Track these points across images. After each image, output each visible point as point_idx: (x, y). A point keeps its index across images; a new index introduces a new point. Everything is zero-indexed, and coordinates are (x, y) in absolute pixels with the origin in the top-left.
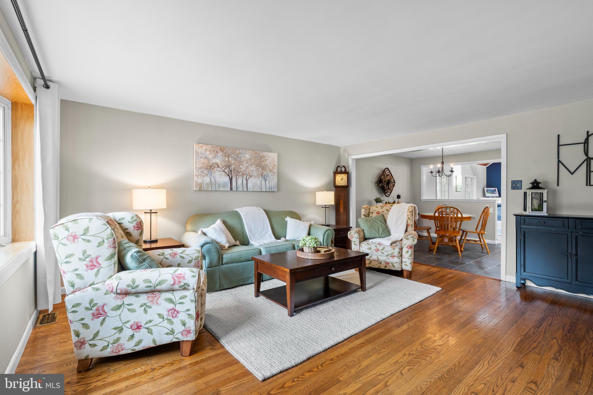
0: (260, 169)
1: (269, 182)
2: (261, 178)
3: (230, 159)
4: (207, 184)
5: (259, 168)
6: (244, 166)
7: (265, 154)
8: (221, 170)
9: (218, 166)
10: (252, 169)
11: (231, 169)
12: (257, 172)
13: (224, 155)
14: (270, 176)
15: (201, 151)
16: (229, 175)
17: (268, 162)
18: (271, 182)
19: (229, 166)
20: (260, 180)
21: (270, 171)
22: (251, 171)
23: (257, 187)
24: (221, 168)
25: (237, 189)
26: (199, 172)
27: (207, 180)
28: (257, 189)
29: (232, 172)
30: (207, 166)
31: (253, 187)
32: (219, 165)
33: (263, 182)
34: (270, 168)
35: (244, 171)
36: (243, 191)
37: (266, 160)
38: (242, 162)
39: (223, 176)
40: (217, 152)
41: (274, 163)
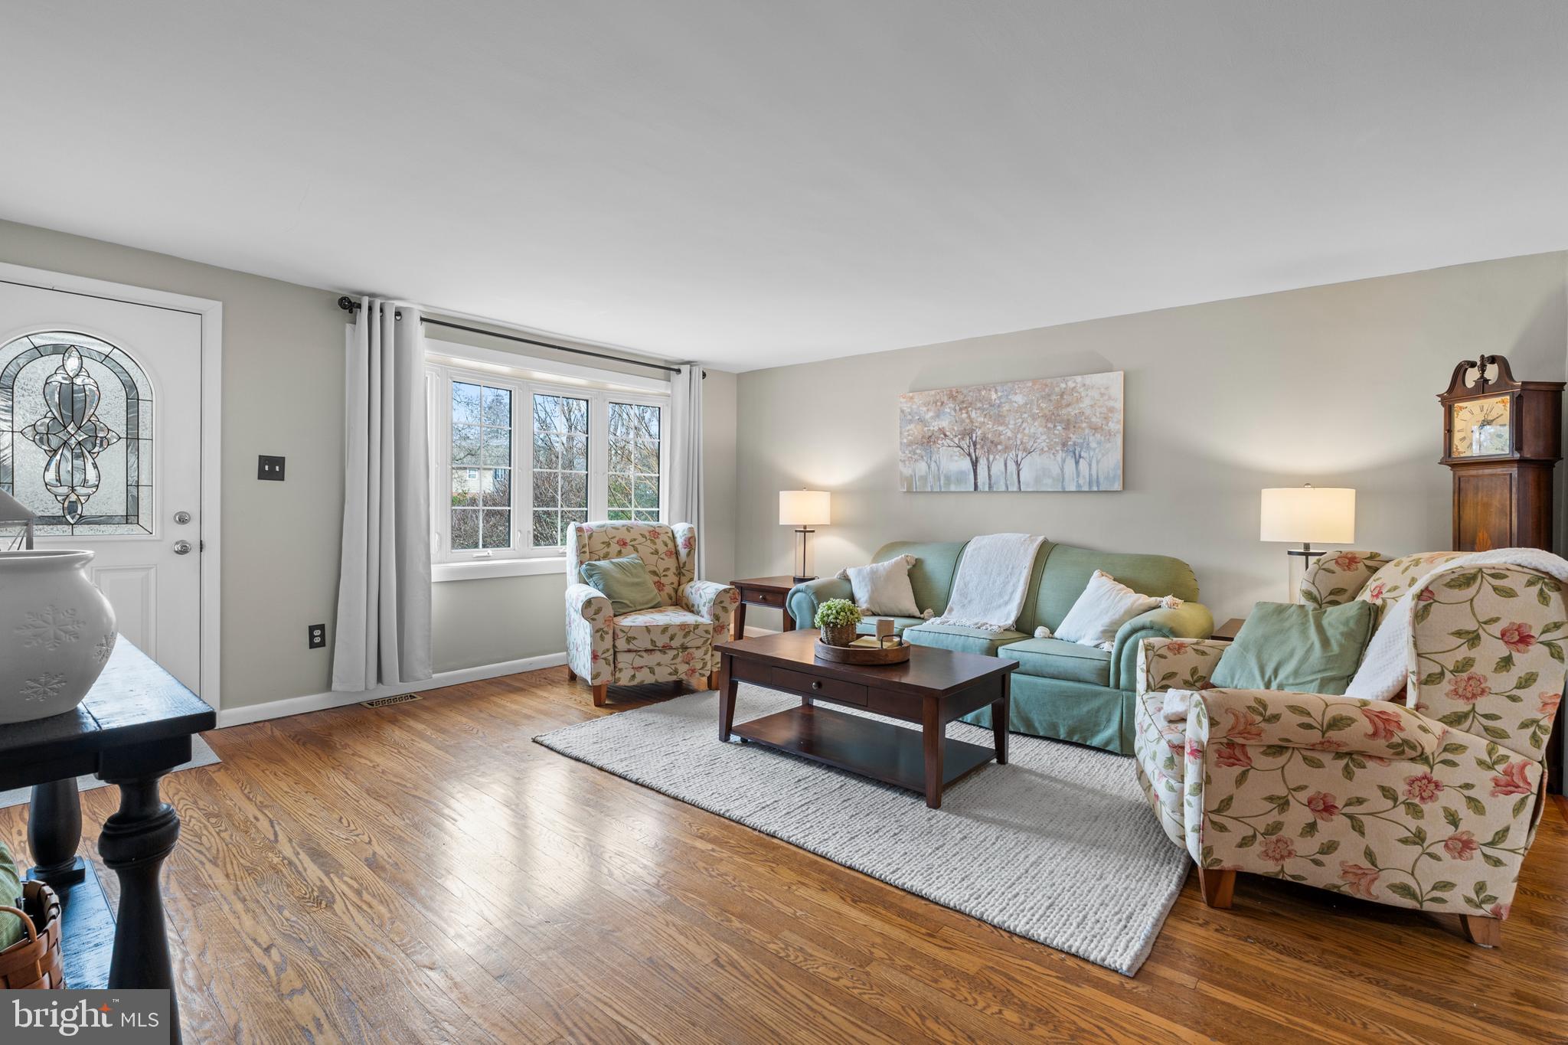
0: (1059, 428)
1: (1090, 465)
2: (1060, 455)
3: (973, 415)
4: (924, 479)
5: (1055, 426)
6: (1010, 426)
7: (1075, 382)
8: (952, 444)
9: (945, 435)
10: (1032, 431)
11: (974, 439)
12: (1049, 438)
13: (957, 408)
14: (1093, 445)
15: (911, 408)
16: (969, 455)
17: (1086, 403)
18: (1098, 462)
19: (967, 433)
20: (1059, 458)
21: (1096, 429)
22: (1030, 437)
23: (1049, 481)
24: (952, 440)
25: (990, 486)
26: (907, 452)
27: (922, 467)
28: (1048, 485)
29: (978, 446)
30: (923, 437)
31: (1037, 480)
32: (948, 433)
33: (1070, 463)
34: (1094, 419)
35: (1009, 438)
36: (1007, 491)
37: (1079, 400)
38: (1005, 417)
39: (956, 458)
40: (942, 403)
41: (1111, 404)
